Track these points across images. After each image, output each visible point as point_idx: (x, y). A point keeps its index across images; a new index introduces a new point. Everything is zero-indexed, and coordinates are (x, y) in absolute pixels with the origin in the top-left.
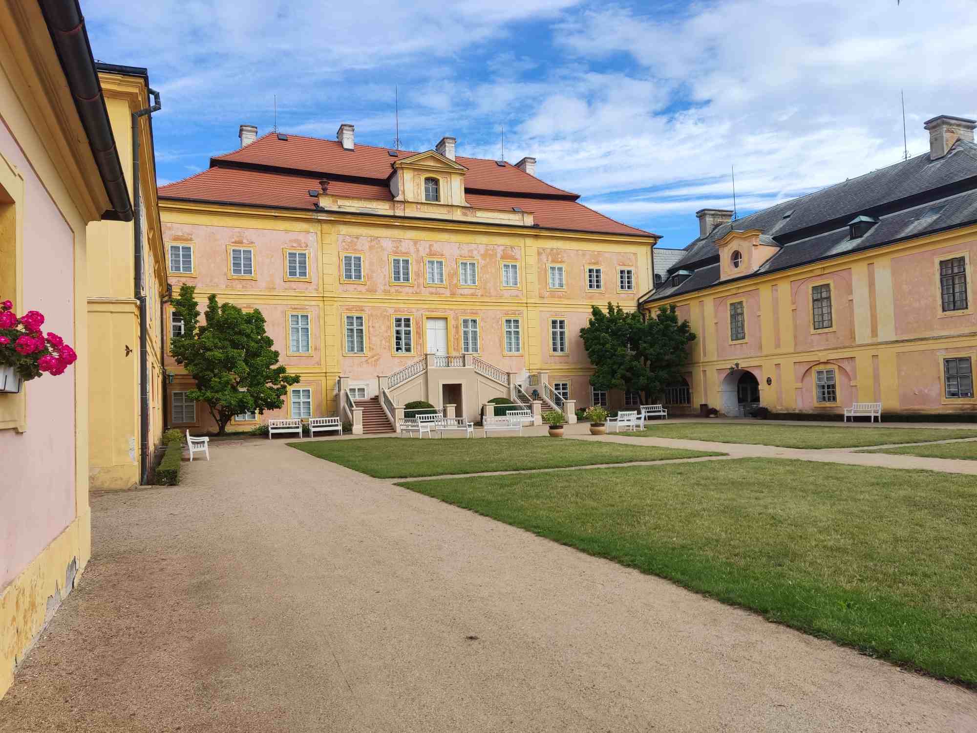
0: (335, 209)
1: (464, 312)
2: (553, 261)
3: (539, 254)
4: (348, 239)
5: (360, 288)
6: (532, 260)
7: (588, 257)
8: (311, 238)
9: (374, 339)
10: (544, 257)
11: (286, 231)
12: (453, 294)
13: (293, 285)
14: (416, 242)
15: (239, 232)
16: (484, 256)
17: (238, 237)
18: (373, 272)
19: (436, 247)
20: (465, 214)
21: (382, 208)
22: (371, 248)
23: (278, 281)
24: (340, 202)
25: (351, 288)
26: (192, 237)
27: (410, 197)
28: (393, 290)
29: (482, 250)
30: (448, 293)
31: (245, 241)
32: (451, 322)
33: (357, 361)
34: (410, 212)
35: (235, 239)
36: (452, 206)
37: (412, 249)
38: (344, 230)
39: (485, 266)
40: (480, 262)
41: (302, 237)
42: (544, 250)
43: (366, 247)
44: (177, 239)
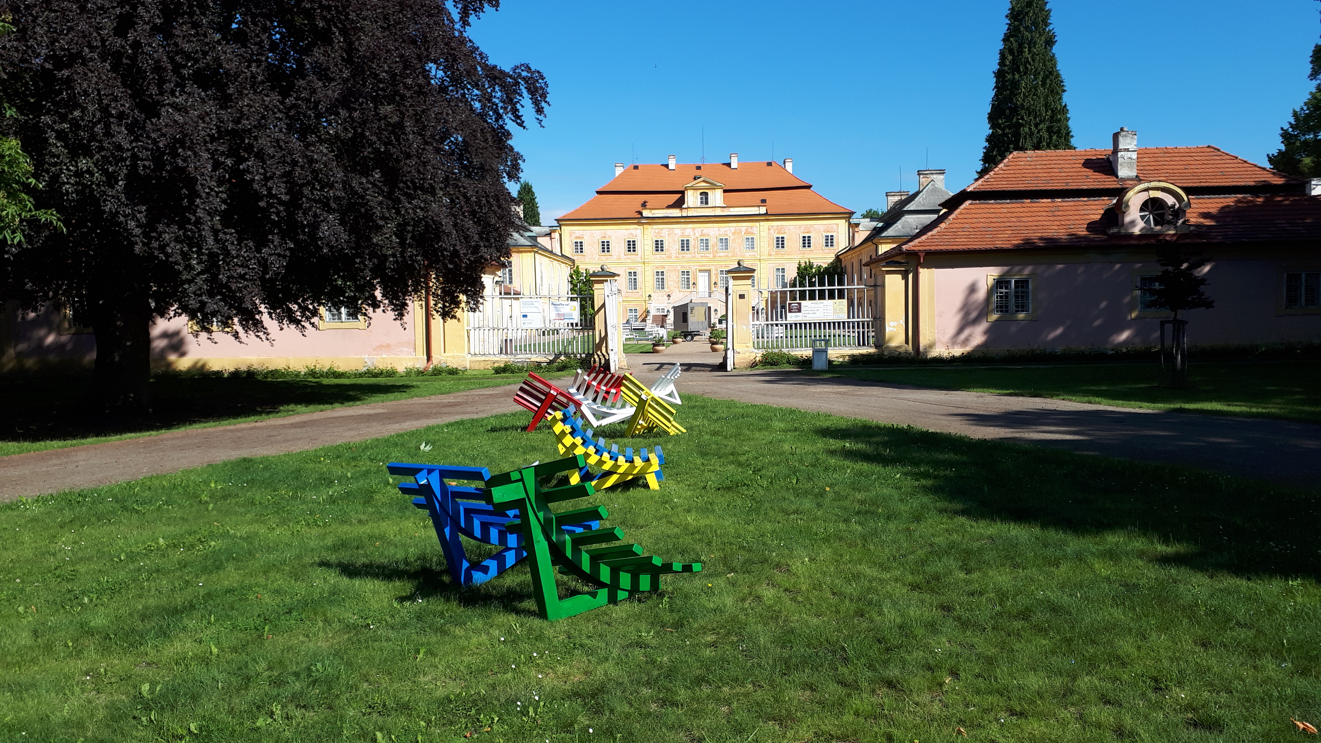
0: (650, 215)
1: (721, 266)
2: (778, 233)
3: (769, 229)
4: (657, 231)
5: (663, 256)
6: (764, 234)
7: (802, 228)
8: (639, 231)
9: (670, 283)
10: (772, 231)
11: (626, 229)
12: (714, 256)
13: (629, 257)
14: (693, 229)
15: (605, 233)
16: (734, 234)
17: (604, 235)
18: (669, 247)
19: (705, 231)
20: (723, 211)
21: (675, 212)
22: (669, 234)
23: (623, 255)
24: (653, 211)
25: (658, 256)
26: (584, 236)
27: (691, 205)
28: (680, 256)
29: (733, 230)
30: (711, 256)
31: (607, 236)
32: (713, 272)
33: (661, 294)
34: (691, 213)
35: (602, 236)
36: (715, 207)
37: (692, 233)
38: (655, 227)
39: (734, 239)
40: (731, 237)
41: (633, 232)
42: (772, 227)
43: (667, 233)
44: (577, 238)
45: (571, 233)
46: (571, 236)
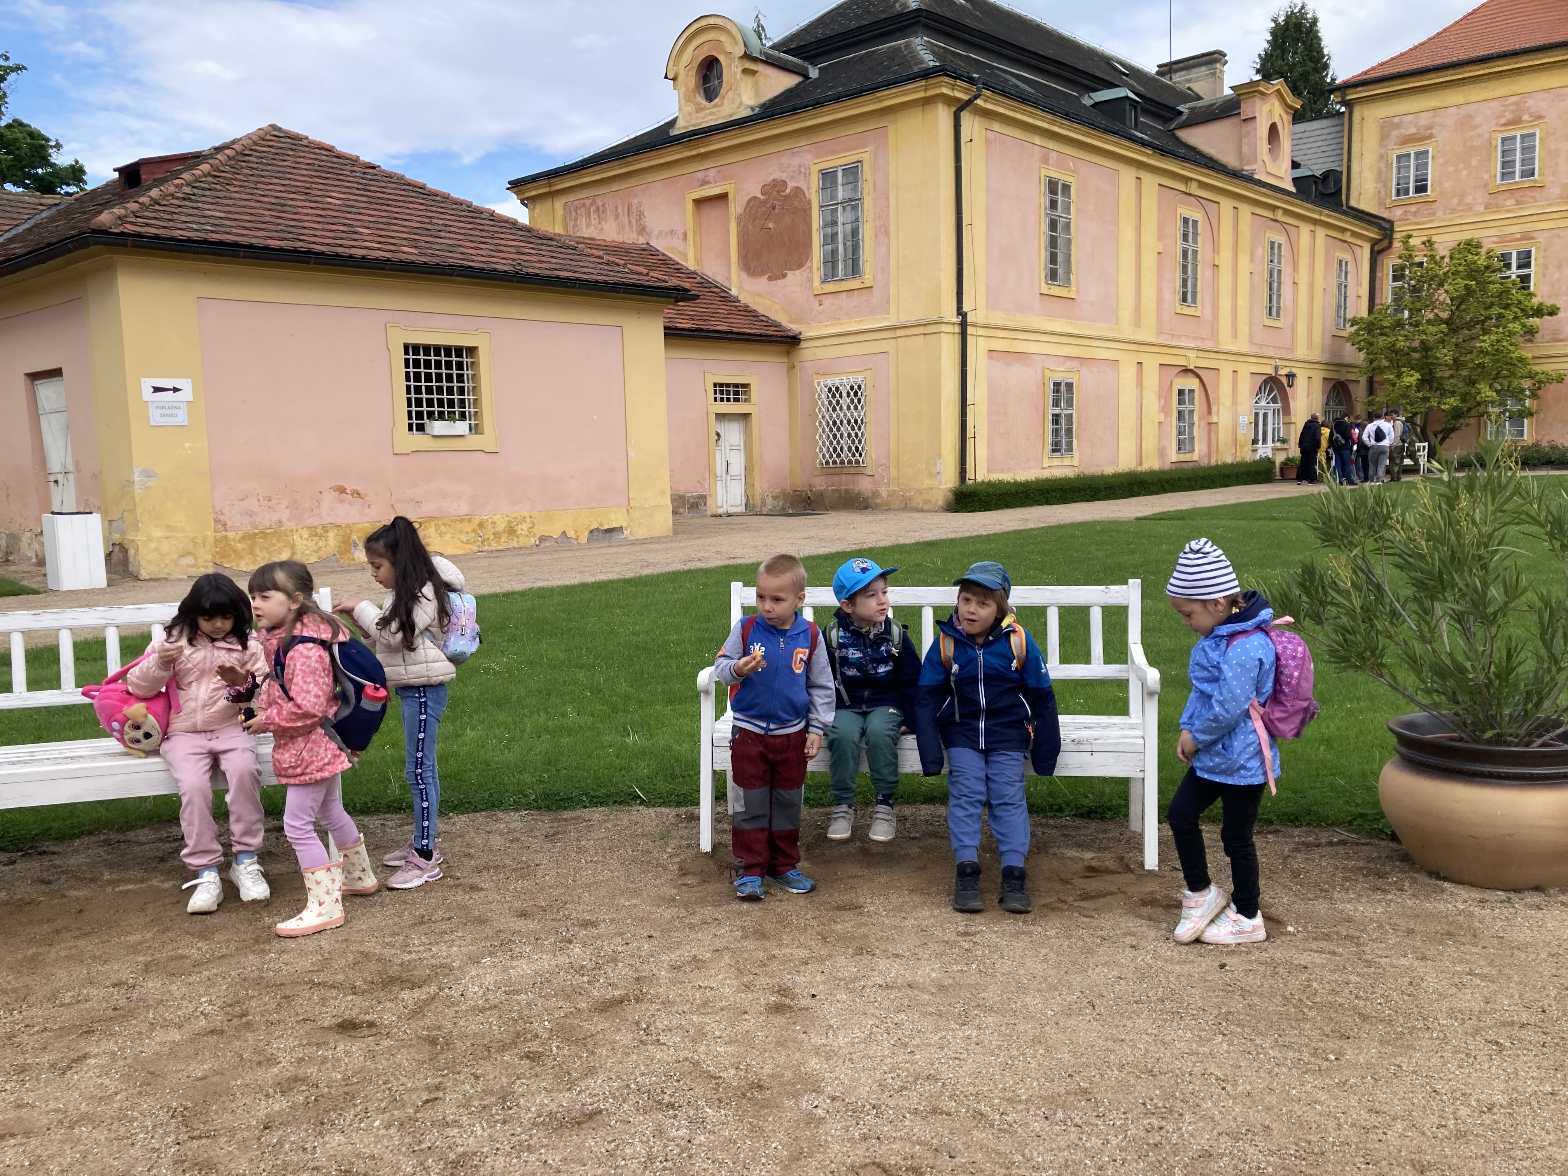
15: (1516, 104)
17: (1513, 112)
26: (1434, 131)
31: (1526, 117)
35: (1509, 116)
44: (1408, 140)
45: (1386, 128)
46: (1384, 137)
